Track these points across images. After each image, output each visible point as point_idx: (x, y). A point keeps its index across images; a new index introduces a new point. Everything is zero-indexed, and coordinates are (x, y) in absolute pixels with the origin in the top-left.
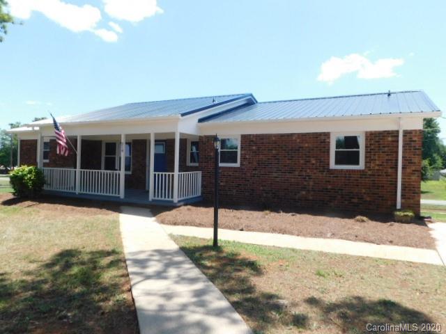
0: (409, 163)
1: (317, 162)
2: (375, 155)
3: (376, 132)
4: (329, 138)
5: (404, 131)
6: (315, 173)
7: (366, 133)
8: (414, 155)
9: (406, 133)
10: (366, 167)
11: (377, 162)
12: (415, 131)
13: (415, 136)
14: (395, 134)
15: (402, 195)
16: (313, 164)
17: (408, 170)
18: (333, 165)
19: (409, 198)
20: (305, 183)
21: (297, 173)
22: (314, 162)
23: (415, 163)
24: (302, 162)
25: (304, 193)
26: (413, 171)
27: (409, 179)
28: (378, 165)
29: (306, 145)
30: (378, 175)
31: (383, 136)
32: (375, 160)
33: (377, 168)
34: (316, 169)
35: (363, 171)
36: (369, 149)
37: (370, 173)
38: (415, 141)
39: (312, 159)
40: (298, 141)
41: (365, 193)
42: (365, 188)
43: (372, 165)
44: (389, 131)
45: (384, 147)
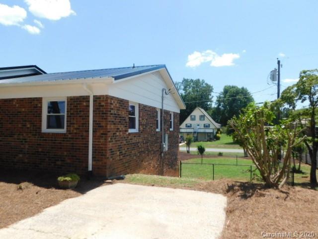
0: (99, 126)
1: (31, 126)
2: (74, 119)
3: (74, 97)
4: (41, 103)
5: (94, 96)
6: (29, 137)
7: (68, 97)
8: (102, 119)
9: (96, 98)
10: (67, 131)
11: (76, 126)
12: (103, 96)
13: (103, 101)
14: (86, 99)
15: (93, 158)
16: (28, 128)
17: (98, 134)
18: (44, 129)
19: (98, 160)
20: (22, 146)
21: (16, 137)
22: (29, 126)
23: (103, 126)
24: (20, 126)
25: (21, 156)
26: (102, 134)
27: (98, 142)
28: (76, 129)
29: (23, 110)
30: (76, 139)
31: (80, 101)
32: (74, 124)
33: (75, 131)
34: (31, 133)
35: (64, 134)
36: (69, 113)
37: (70, 136)
38: (103, 106)
39: (27, 123)
40: (17, 105)
41: (66, 156)
42: (66, 151)
43: (72, 128)
44: (84, 96)
45: (80, 111)
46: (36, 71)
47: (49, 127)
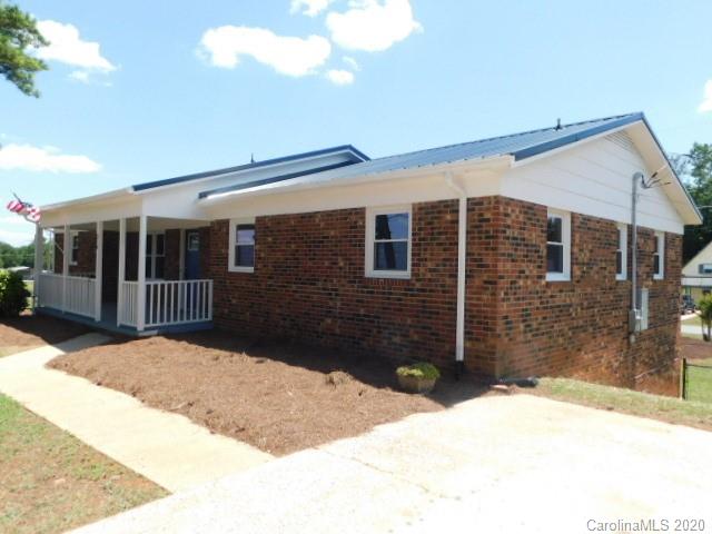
0: (479, 266)
1: (345, 264)
2: (425, 250)
3: (426, 203)
4: (363, 218)
5: (468, 200)
6: (343, 286)
7: (414, 205)
8: (487, 249)
9: (473, 204)
10: (413, 275)
11: (430, 265)
12: (489, 198)
13: (488, 209)
14: (452, 206)
15: (466, 333)
16: (341, 268)
17: (477, 282)
18: (370, 271)
19: (477, 340)
20: (331, 304)
21: (320, 284)
22: (341, 264)
23: (487, 266)
24: (327, 264)
25: (329, 321)
26: (486, 282)
27: (479, 299)
28: (431, 270)
29: (332, 233)
30: (431, 291)
31: (439, 212)
32: (426, 260)
33: (429, 276)
34: (345, 277)
35: (408, 281)
36: (417, 237)
37: (418, 285)
38: (488, 220)
39: (340, 258)
40: (322, 224)
41: (410, 326)
42: (410, 316)
43: (422, 270)
44: (446, 201)
45: (440, 233)
46: (351, 157)
47: (377, 266)
